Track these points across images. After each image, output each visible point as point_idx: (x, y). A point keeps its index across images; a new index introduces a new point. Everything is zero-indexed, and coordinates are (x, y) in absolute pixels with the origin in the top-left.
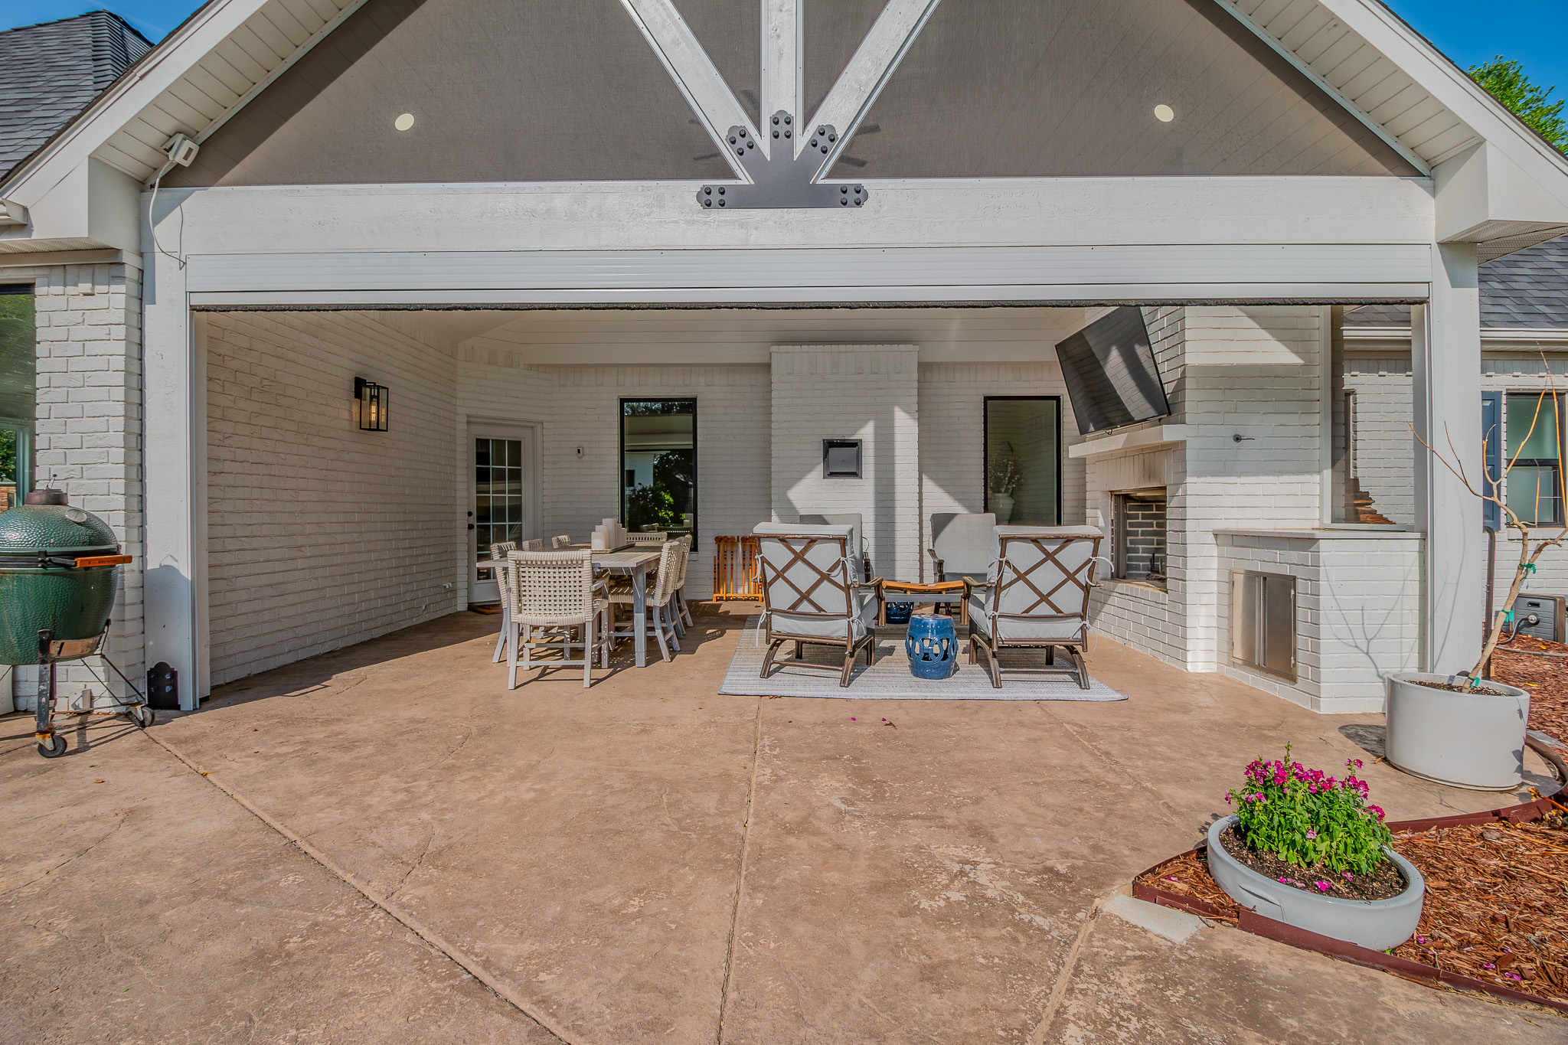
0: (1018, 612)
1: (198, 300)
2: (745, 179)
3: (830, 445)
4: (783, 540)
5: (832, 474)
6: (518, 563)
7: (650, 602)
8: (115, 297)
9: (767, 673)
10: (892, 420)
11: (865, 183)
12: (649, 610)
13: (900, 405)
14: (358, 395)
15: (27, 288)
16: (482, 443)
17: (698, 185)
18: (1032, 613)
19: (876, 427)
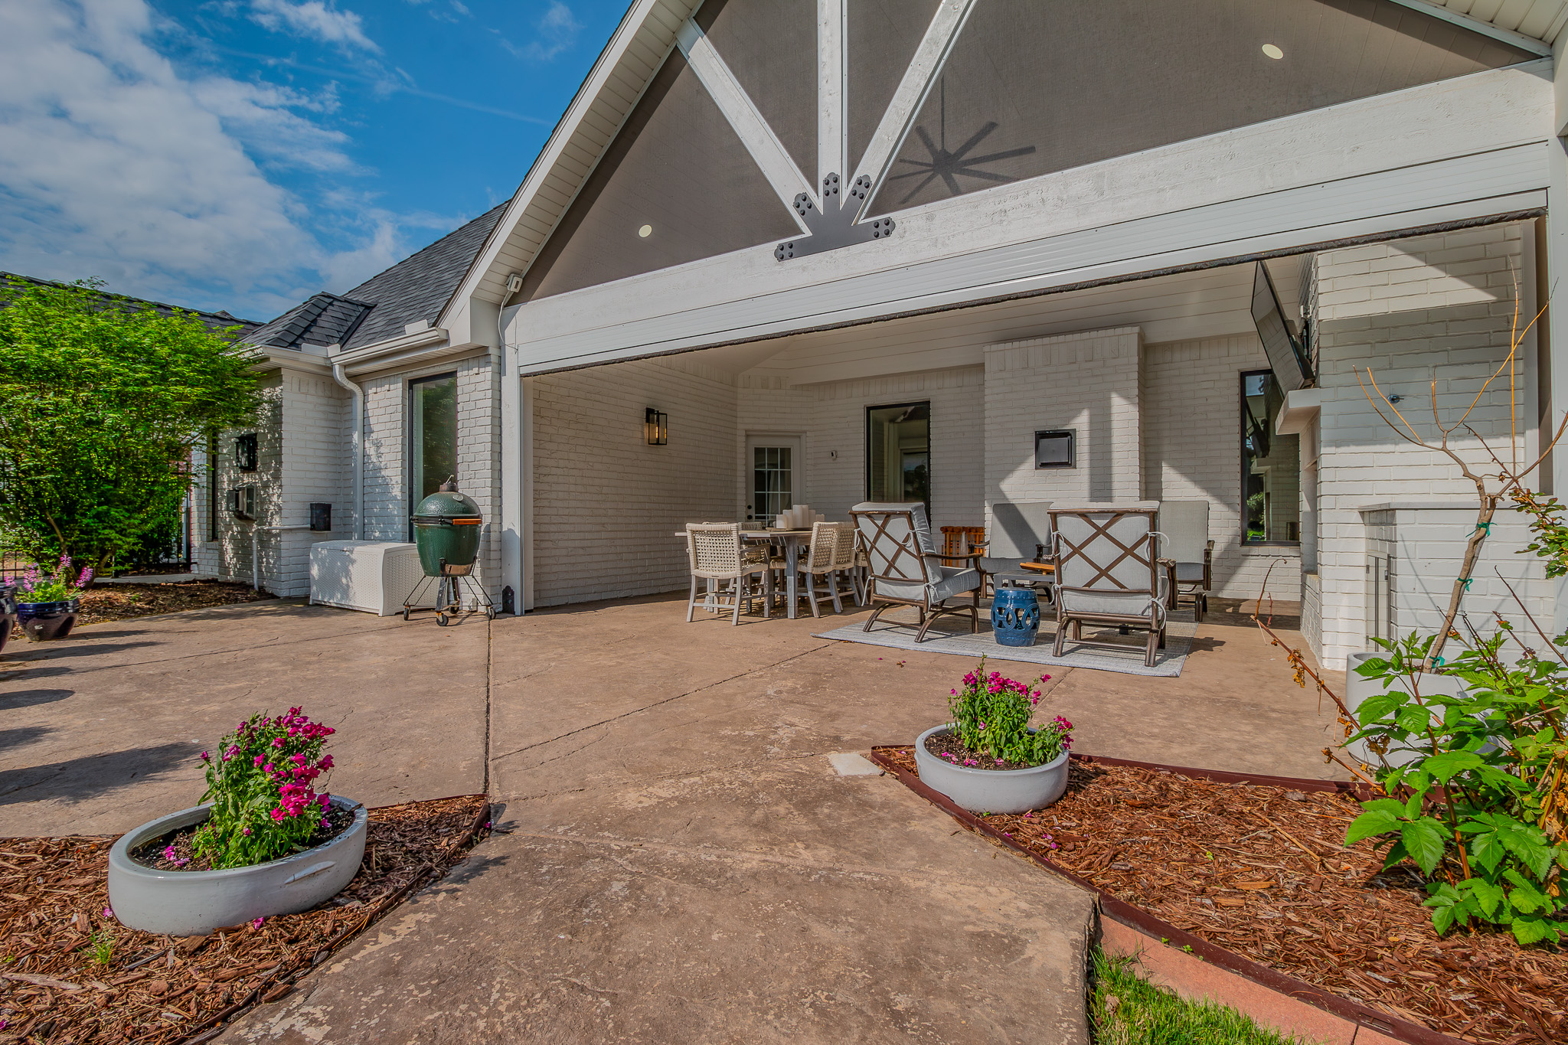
0: (1080, 586)
1: (524, 371)
2: (807, 233)
3: (1041, 436)
4: (869, 516)
5: (1044, 465)
6: (693, 532)
7: (803, 569)
8: (487, 373)
9: (867, 630)
10: (1109, 407)
11: (893, 216)
12: (802, 579)
13: (1117, 391)
14: (648, 420)
15: (452, 374)
16: (759, 451)
17: (775, 244)
18: (1094, 587)
19: (1091, 416)
